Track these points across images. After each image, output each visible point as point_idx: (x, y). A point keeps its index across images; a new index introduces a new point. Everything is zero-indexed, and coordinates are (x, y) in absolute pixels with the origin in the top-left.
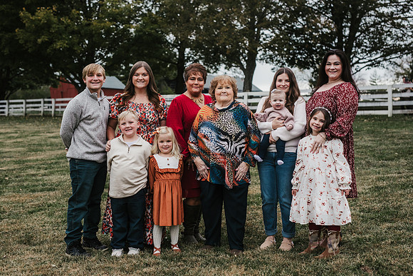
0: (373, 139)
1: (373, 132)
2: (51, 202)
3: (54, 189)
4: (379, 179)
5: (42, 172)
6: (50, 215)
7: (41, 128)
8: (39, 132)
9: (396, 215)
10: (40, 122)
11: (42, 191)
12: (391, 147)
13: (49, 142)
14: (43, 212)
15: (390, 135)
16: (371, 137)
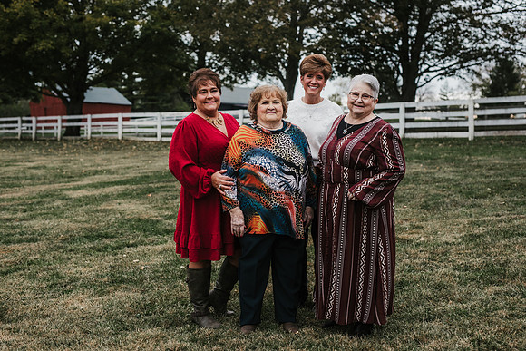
0: (455, 169)
1: (453, 160)
2: (32, 258)
3: (37, 240)
4: (472, 224)
5: (20, 215)
6: (31, 277)
7: (18, 156)
8: (15, 161)
9: (505, 275)
10: (17, 147)
11: (20, 242)
12: (481, 180)
13: (28, 175)
14: (22, 272)
15: (476, 164)
16: (451, 166)
